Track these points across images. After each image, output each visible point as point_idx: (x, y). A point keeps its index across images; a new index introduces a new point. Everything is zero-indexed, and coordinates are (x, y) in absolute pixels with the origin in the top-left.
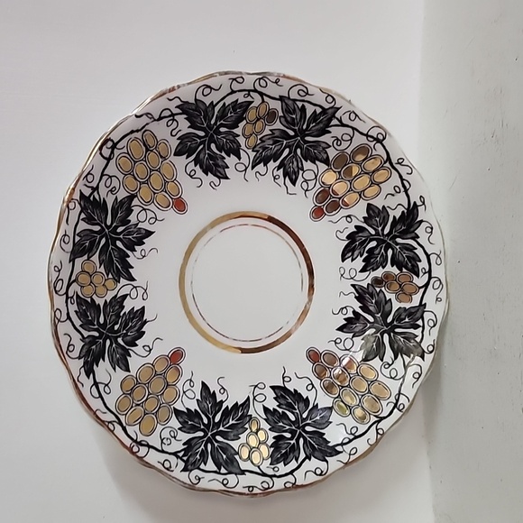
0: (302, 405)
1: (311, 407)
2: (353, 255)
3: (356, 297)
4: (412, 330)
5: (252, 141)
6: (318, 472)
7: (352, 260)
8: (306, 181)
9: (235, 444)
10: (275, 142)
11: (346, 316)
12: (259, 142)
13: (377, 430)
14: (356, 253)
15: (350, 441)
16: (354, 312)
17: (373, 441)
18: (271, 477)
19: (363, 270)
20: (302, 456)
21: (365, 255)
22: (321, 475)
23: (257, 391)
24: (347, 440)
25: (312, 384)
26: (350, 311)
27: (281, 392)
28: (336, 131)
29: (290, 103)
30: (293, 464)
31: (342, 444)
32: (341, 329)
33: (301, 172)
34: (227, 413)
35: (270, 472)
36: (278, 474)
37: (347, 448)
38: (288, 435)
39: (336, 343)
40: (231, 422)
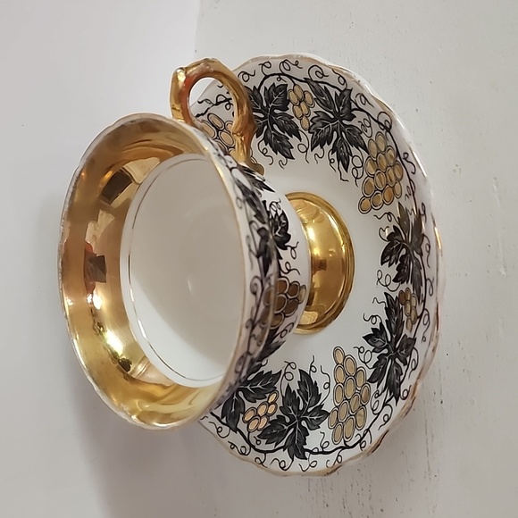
0: (314, 399)
1: (318, 404)
2: (390, 258)
3: (386, 308)
4: (401, 365)
5: (306, 123)
6: (282, 465)
7: (390, 265)
8: (356, 168)
9: (248, 405)
10: (324, 125)
11: (374, 327)
12: (311, 124)
13: (338, 455)
14: (393, 257)
15: (318, 453)
16: (381, 324)
17: (330, 464)
18: (252, 446)
19: (395, 280)
20: (282, 444)
21: (399, 262)
22: (282, 468)
23: (289, 369)
24: (316, 451)
25: (329, 384)
26: (379, 321)
27: (306, 379)
28: (359, 116)
29: (315, 84)
30: (271, 447)
31: (311, 452)
32: (367, 338)
33: (351, 158)
34: (260, 376)
35: (253, 442)
36: (257, 447)
37: (313, 458)
38: (288, 420)
39: (359, 351)
40: (258, 386)
